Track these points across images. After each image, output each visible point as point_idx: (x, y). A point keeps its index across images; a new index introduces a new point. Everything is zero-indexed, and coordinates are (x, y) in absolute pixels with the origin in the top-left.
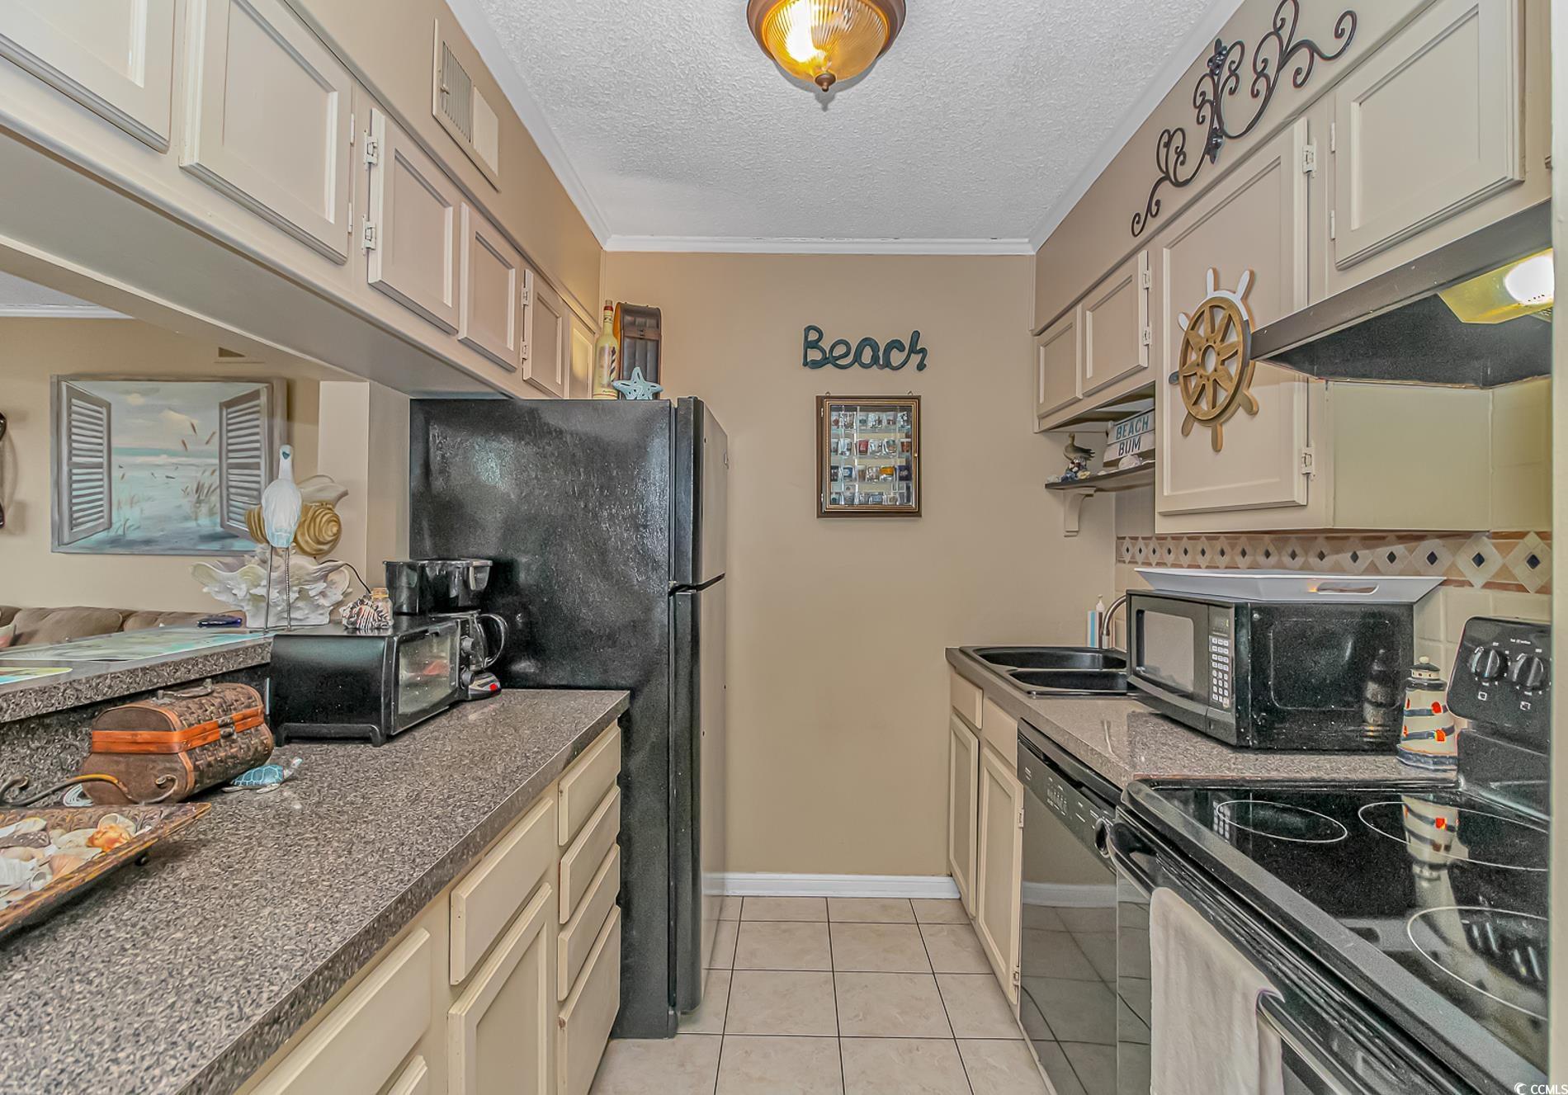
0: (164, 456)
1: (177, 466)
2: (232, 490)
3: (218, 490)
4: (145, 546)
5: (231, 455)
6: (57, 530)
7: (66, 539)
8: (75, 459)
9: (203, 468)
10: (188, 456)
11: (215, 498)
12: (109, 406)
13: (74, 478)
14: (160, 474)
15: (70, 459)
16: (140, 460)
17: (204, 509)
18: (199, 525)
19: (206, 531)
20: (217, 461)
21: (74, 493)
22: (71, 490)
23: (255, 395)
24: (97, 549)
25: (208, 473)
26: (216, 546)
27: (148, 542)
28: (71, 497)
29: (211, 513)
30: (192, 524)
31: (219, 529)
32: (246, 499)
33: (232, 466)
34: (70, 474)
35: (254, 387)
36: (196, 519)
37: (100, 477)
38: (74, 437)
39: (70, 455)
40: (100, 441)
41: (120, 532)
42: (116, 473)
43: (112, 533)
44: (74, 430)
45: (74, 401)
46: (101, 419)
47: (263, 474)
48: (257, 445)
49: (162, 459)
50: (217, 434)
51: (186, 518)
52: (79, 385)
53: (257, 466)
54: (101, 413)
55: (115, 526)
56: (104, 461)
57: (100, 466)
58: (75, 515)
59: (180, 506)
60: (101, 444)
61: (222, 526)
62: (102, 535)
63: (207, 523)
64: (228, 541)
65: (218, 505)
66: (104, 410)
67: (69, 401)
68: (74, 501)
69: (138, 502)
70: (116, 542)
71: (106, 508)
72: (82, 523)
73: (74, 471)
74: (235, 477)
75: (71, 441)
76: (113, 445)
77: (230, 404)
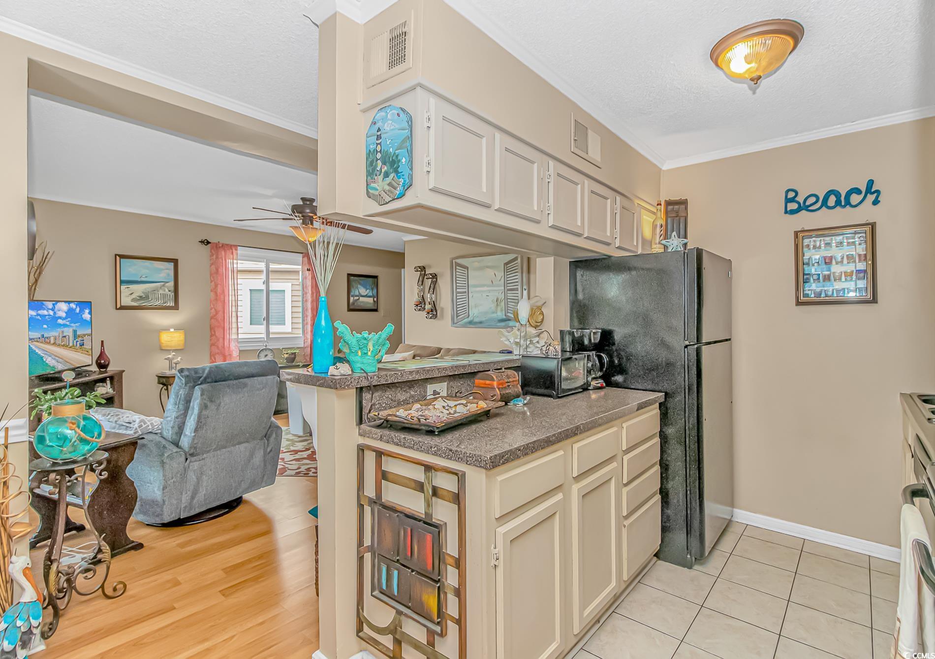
1: (489, 291)
2: (509, 300)
3: (504, 301)
4: (479, 324)
5: (508, 285)
6: (453, 319)
7: (455, 322)
8: (458, 290)
9: (498, 292)
10: (493, 287)
11: (503, 304)
12: (467, 268)
13: (458, 297)
14: (484, 295)
15: (456, 290)
16: (478, 289)
17: (499, 308)
18: (497, 316)
19: (500, 318)
20: (503, 288)
22: (457, 302)
23: (516, 259)
24: (464, 326)
25: (500, 294)
26: (503, 324)
27: (481, 323)
28: (457, 305)
29: (502, 310)
30: (494, 315)
31: (504, 317)
32: (513, 304)
33: (508, 290)
34: (456, 296)
35: (516, 255)
36: (496, 313)
37: (465, 297)
38: (457, 282)
39: (456, 289)
40: (465, 282)
41: (472, 319)
42: (470, 295)
43: (469, 319)
44: (457, 279)
45: (457, 267)
46: (465, 274)
47: (519, 293)
48: (517, 280)
49: (485, 288)
50: (503, 277)
51: (493, 313)
52: (459, 261)
53: (517, 289)
54: (465, 271)
55: (470, 316)
56: (466, 290)
57: (465, 292)
58: (458, 312)
59: (491, 308)
60: (465, 284)
61: (505, 315)
62: (466, 320)
63: (500, 315)
64: (507, 322)
65: (504, 307)
66: (466, 270)
67: (456, 267)
68: (458, 306)
69: (478, 306)
70: (471, 323)
71: (467, 309)
72: (460, 316)
73: (458, 295)
74: (510, 295)
75: (456, 283)
76: (469, 284)
77: (506, 264)
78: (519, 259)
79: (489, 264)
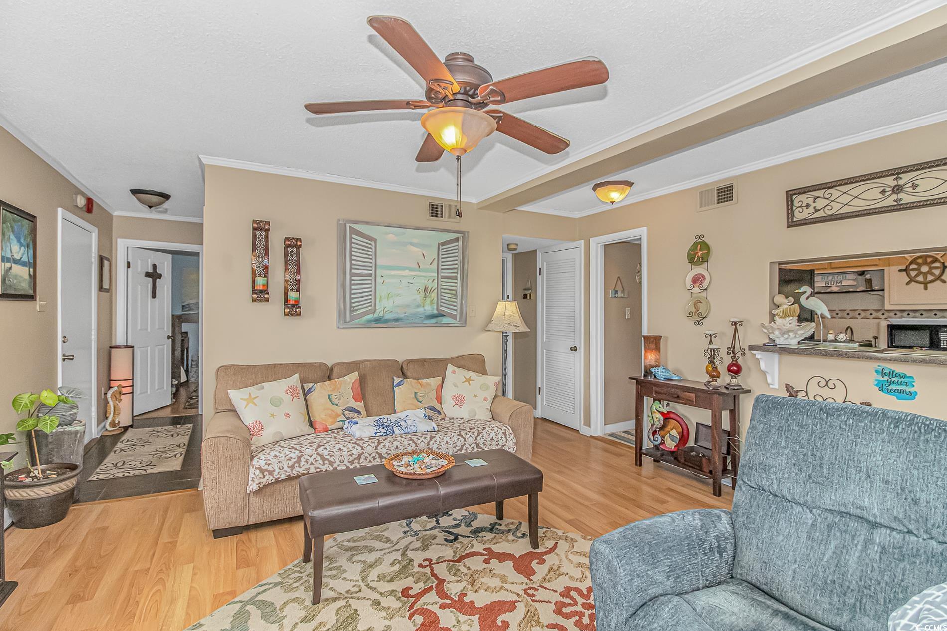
0: (407, 271)
1: (414, 277)
2: (443, 291)
3: (436, 291)
4: (395, 322)
5: (443, 272)
6: (342, 314)
7: (348, 319)
8: (354, 271)
9: (427, 279)
10: (419, 271)
11: (434, 295)
12: (375, 240)
13: (353, 282)
14: (405, 281)
15: (351, 271)
16: (393, 273)
17: (428, 301)
18: (425, 310)
19: (428, 313)
20: (436, 275)
21: (353, 292)
22: (351, 290)
23: (457, 239)
24: (366, 325)
25: (431, 281)
26: (433, 321)
27: (397, 320)
28: (351, 294)
29: (432, 302)
30: (421, 309)
31: (435, 312)
32: (449, 296)
33: (443, 278)
34: (351, 280)
35: (455, 235)
36: (423, 307)
37: (369, 282)
38: (354, 258)
39: (351, 269)
40: (371, 261)
41: (381, 314)
42: (379, 280)
43: (376, 315)
44: (354, 254)
45: (353, 236)
46: (371, 248)
47: (458, 282)
48: (456, 266)
49: (406, 273)
50: (436, 260)
51: (418, 306)
52: (354, 226)
53: (456, 278)
54: (370, 244)
55: (378, 311)
56: (372, 273)
57: (370, 275)
59: (415, 300)
60: (371, 263)
61: (437, 310)
62: (370, 317)
63: (430, 309)
64: (440, 318)
65: (435, 299)
66: (373, 243)
67: (351, 236)
68: (353, 296)
69: (392, 297)
70: (378, 320)
71: (373, 301)
72: (357, 310)
73: (353, 278)
74: (445, 284)
75: (351, 260)
76: (377, 264)
77: (443, 244)
78: (460, 242)
79: (415, 240)
